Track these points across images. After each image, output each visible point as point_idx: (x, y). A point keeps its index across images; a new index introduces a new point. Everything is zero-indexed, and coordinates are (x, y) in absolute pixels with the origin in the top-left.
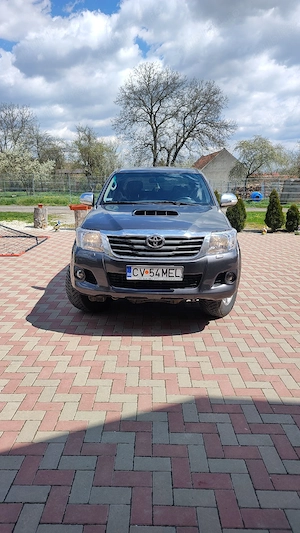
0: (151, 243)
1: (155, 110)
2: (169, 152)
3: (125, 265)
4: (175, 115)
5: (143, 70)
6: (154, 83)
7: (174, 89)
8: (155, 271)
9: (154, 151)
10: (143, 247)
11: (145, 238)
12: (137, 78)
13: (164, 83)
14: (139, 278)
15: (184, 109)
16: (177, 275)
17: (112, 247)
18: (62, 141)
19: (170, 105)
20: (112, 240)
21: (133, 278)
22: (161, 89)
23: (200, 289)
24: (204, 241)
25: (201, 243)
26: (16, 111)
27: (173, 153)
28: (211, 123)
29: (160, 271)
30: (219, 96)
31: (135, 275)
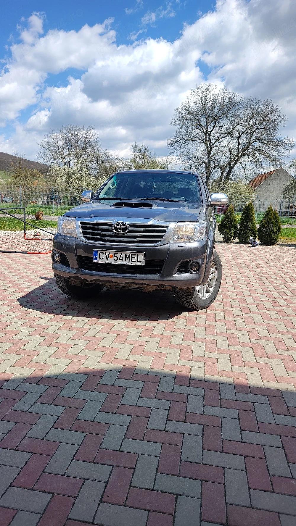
0: (116, 229)
1: (210, 129)
2: (223, 170)
3: (92, 249)
4: (229, 133)
5: (200, 91)
6: (210, 104)
7: (230, 109)
8: (118, 256)
9: (207, 168)
10: (109, 233)
11: (111, 225)
12: (194, 99)
13: (221, 103)
14: (104, 261)
15: (239, 128)
16: (139, 260)
17: (84, 233)
18: (121, 160)
19: (225, 124)
20: (84, 226)
21: (99, 261)
22: (217, 108)
23: (162, 276)
24: (168, 230)
25: (164, 231)
26: (81, 133)
27: (227, 170)
28: (268, 142)
29: (123, 256)
30: (276, 114)
31: (101, 258)
